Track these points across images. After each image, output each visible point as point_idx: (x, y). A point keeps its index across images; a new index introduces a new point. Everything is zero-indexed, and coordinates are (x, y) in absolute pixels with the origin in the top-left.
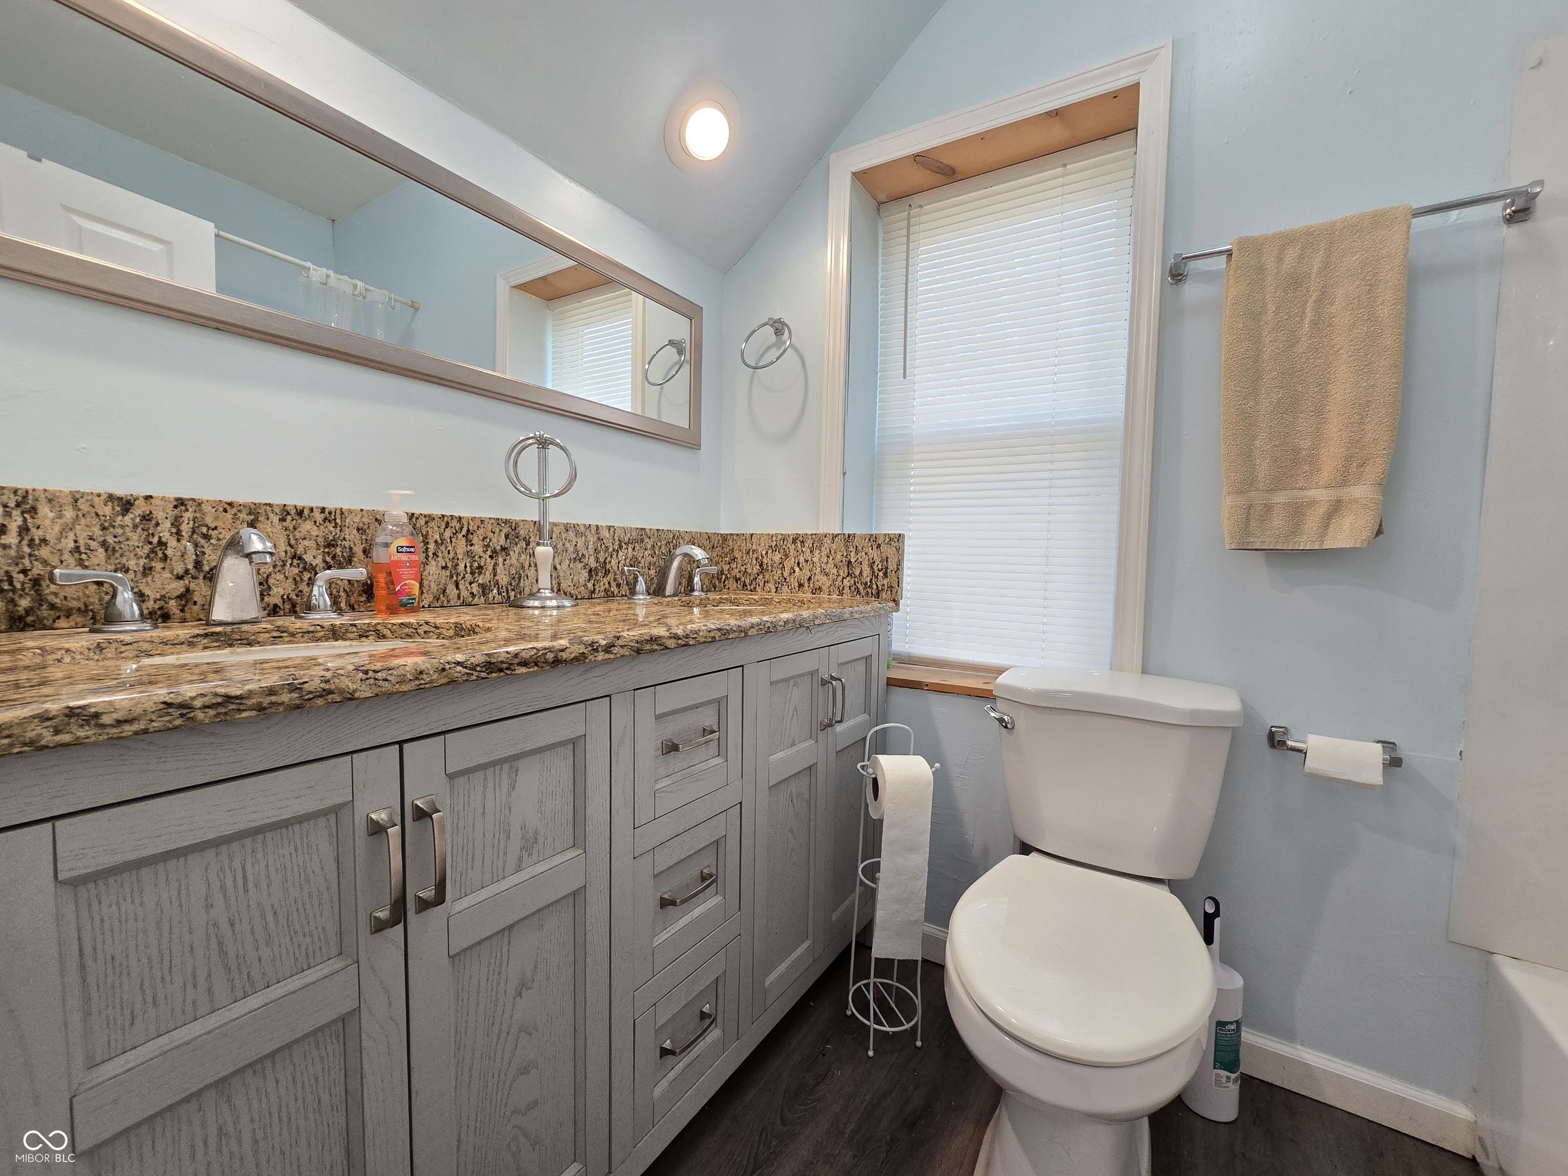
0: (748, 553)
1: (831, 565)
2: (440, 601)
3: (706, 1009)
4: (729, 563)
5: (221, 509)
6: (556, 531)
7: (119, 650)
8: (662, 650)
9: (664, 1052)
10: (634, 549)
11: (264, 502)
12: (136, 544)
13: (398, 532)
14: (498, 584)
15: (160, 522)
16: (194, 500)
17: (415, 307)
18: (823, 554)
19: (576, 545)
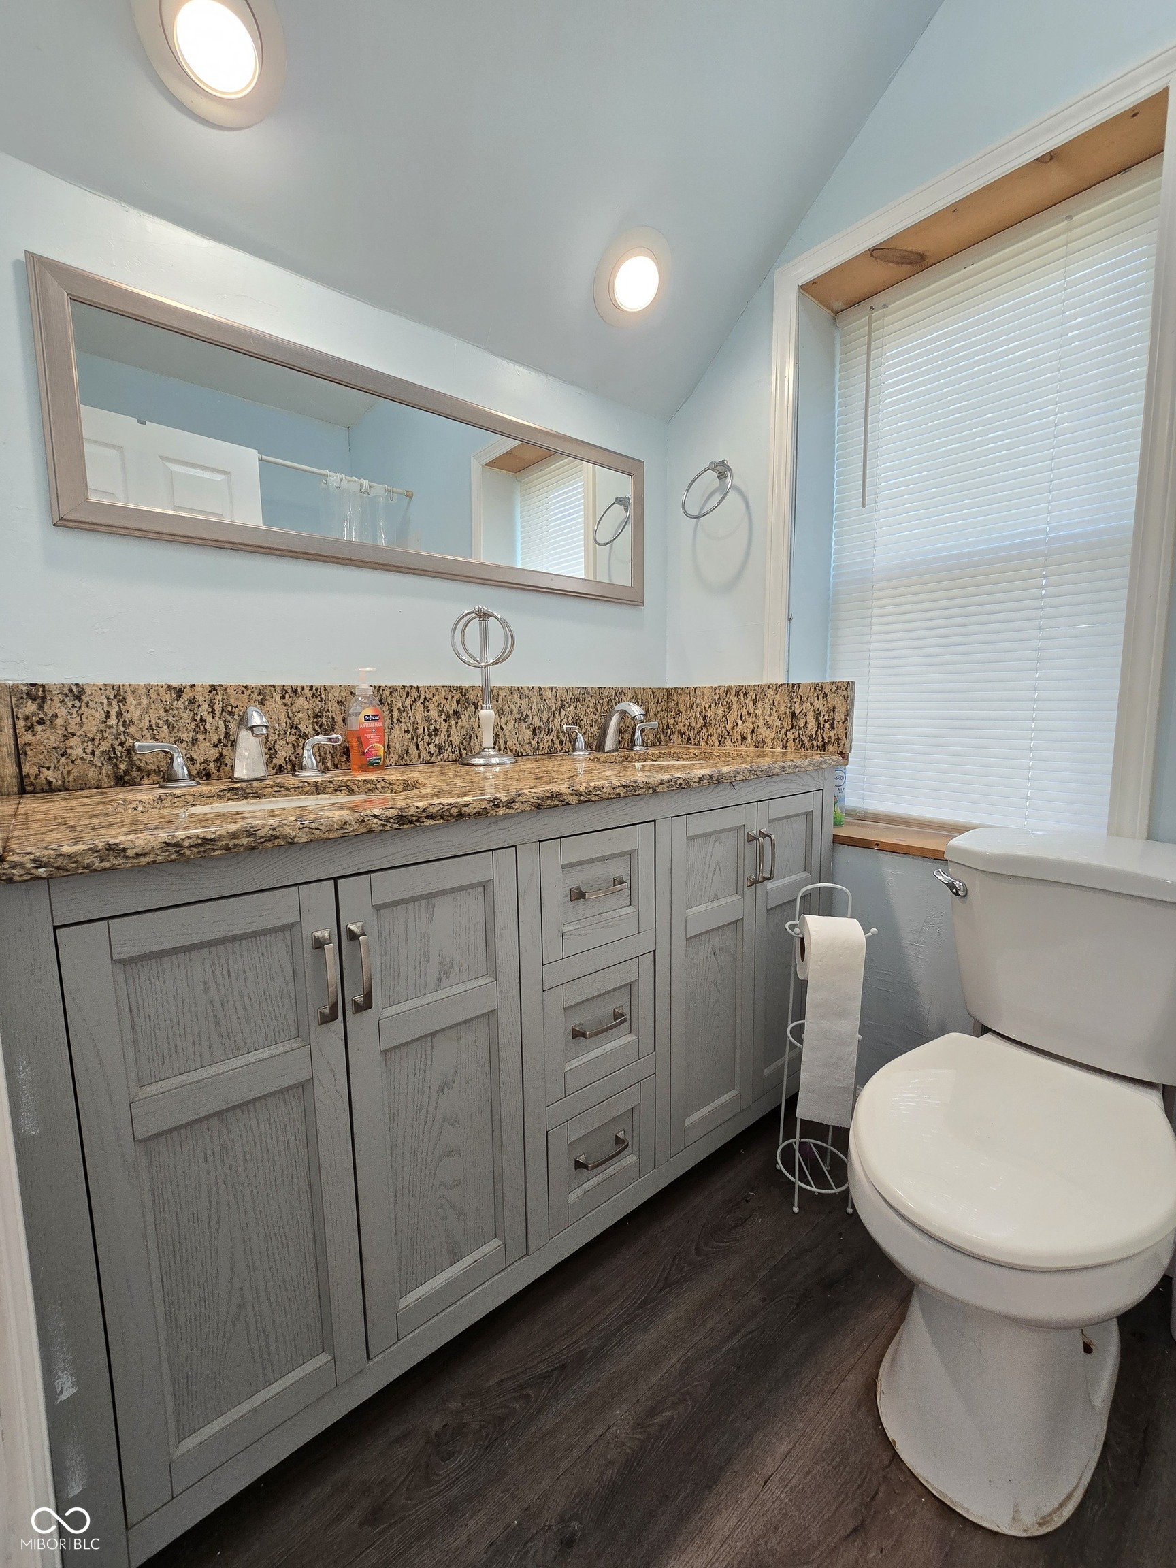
0: (692, 706)
1: (775, 717)
2: (404, 760)
3: (621, 1135)
4: (674, 718)
5: (240, 692)
6: (502, 694)
7: (173, 801)
8: (563, 805)
9: (579, 1165)
10: (576, 708)
11: (269, 684)
12: (187, 722)
13: (365, 703)
14: (451, 744)
15: (201, 704)
16: (221, 685)
17: (409, 496)
18: (766, 706)
19: (520, 707)
